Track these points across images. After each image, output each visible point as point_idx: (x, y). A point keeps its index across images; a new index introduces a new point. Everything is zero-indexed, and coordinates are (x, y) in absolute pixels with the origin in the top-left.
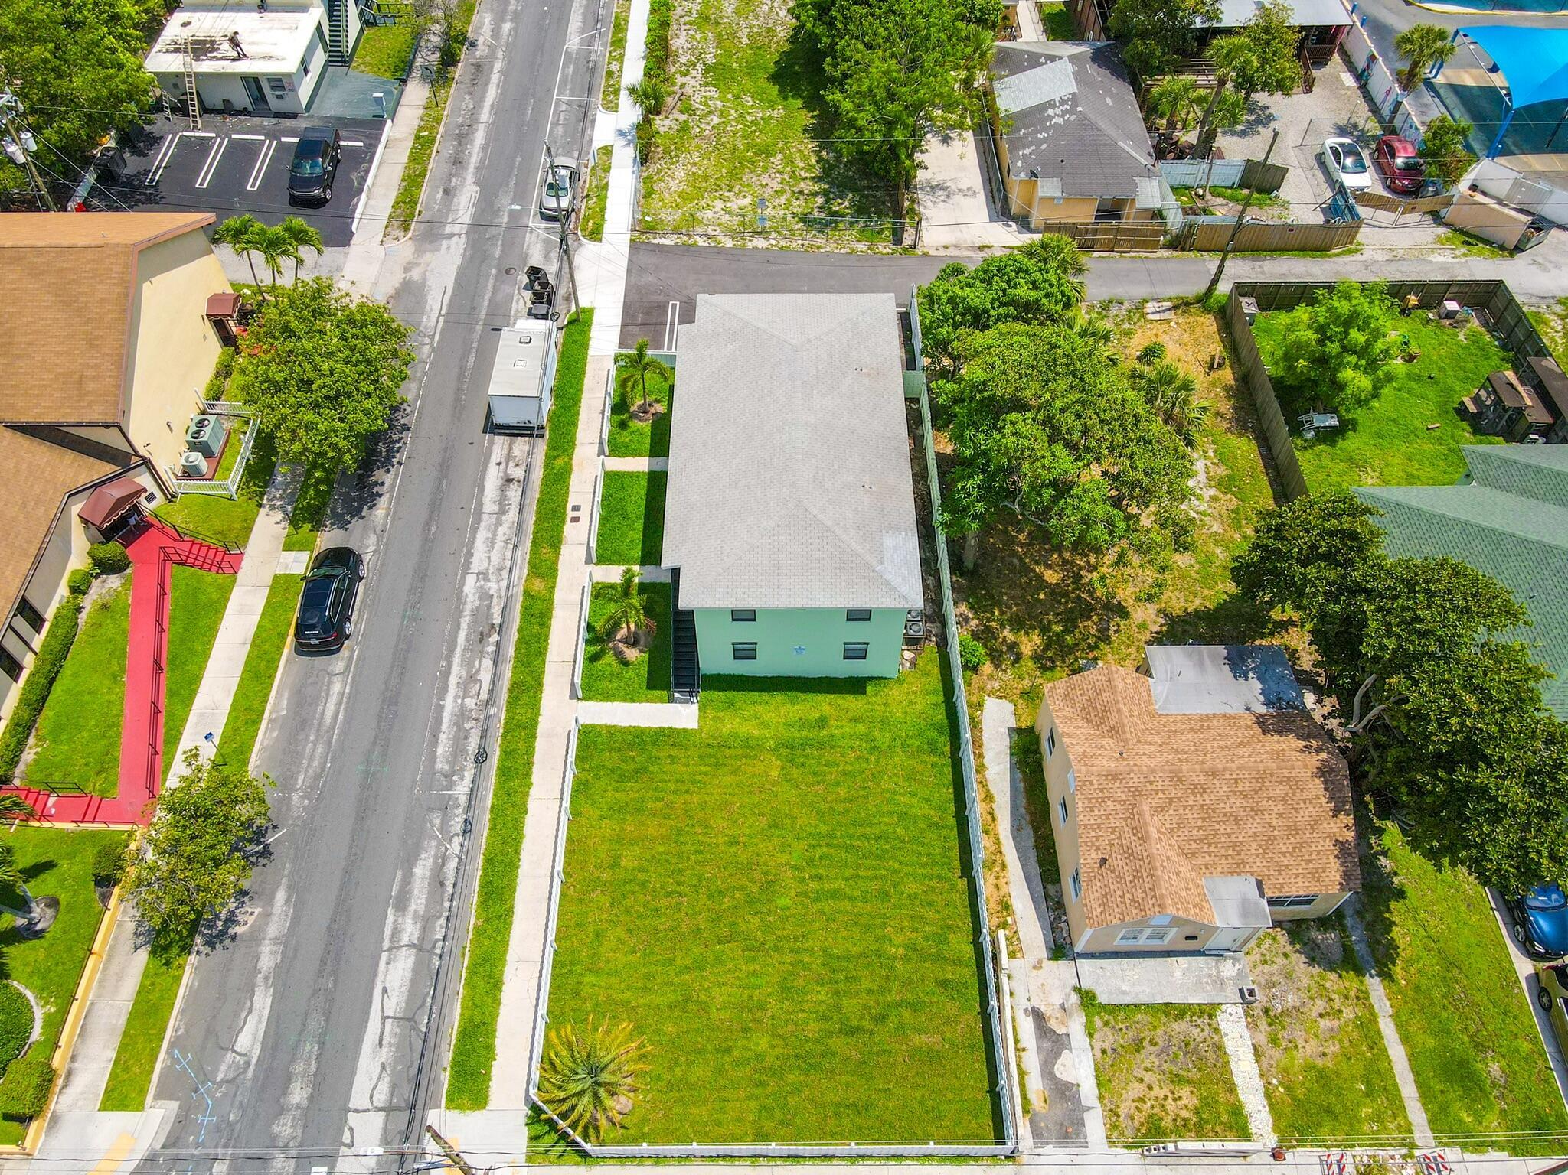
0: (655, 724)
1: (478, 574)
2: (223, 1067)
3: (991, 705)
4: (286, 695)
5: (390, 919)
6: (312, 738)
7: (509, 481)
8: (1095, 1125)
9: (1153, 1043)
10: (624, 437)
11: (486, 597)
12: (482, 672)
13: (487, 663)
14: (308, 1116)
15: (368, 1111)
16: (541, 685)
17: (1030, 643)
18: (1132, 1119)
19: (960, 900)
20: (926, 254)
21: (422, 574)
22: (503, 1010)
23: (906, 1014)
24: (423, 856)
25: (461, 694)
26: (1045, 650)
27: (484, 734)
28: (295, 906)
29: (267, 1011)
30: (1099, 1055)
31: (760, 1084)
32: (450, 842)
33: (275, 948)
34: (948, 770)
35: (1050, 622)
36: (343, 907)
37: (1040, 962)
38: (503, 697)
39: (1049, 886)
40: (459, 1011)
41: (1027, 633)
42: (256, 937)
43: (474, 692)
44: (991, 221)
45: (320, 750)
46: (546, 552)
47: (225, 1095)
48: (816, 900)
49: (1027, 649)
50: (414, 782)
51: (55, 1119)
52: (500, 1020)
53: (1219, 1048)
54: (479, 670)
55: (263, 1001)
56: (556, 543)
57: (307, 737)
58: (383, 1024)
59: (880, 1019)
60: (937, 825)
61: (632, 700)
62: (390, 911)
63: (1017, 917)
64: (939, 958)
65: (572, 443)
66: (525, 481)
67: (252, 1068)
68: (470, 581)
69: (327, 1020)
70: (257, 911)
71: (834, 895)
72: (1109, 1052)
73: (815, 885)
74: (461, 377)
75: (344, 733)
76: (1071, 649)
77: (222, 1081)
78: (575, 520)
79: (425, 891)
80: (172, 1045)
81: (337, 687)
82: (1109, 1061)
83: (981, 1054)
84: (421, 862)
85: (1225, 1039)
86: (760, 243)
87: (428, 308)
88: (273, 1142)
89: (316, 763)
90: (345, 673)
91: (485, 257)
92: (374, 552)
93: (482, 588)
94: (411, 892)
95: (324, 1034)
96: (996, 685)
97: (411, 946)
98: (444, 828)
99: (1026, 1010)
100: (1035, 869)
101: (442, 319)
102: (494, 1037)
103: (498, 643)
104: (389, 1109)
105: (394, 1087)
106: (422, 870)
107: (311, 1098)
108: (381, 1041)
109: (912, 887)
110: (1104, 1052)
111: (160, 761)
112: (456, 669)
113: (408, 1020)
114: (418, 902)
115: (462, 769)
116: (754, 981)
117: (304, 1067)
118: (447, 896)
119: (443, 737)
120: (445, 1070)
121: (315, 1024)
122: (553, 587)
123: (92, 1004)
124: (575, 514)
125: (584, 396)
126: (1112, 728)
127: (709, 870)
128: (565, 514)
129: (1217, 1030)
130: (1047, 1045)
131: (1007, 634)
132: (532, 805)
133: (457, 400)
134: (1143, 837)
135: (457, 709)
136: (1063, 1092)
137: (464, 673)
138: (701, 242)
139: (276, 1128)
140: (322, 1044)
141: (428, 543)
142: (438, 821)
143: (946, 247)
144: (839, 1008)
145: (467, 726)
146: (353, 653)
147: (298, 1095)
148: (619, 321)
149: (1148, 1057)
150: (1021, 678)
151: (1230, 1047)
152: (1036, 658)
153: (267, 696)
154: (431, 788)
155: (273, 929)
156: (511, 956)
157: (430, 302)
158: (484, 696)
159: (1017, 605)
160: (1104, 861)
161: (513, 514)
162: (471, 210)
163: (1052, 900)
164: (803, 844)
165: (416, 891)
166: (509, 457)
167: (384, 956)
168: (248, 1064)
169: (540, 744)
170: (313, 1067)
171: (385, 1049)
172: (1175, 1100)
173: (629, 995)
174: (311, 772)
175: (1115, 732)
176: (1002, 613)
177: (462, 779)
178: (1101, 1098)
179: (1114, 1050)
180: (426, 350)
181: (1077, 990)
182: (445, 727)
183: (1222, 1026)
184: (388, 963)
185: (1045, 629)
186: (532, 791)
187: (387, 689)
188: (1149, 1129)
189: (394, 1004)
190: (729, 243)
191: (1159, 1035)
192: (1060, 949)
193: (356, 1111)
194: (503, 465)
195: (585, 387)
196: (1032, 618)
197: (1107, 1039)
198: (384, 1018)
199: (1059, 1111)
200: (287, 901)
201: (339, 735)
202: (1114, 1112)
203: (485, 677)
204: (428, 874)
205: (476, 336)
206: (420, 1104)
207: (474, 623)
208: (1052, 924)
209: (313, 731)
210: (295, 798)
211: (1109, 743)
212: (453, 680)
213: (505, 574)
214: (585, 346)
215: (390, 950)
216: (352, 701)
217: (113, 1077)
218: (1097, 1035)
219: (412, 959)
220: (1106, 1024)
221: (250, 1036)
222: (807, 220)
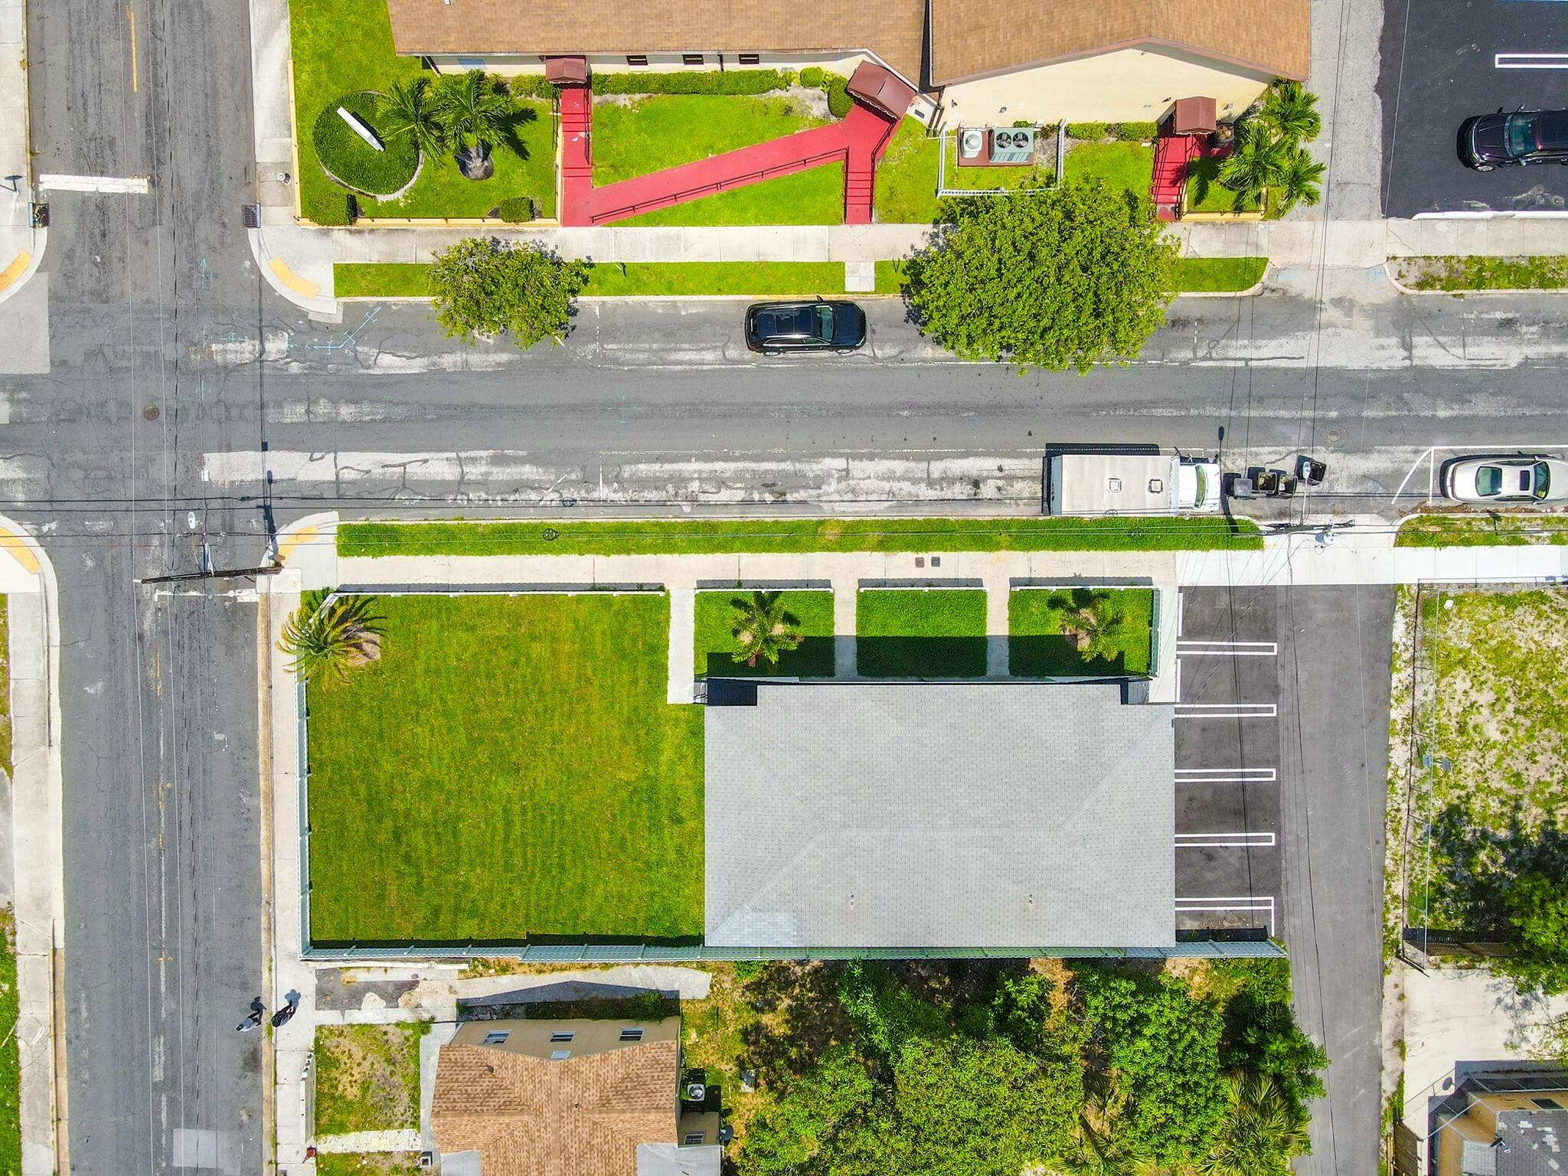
0: (671, 664)
1: (847, 471)
2: (366, 349)
3: (706, 978)
4: (702, 310)
5: (484, 453)
6: (655, 346)
7: (976, 484)
8: (331, 1018)
9: (392, 1073)
10: (1037, 608)
11: (818, 482)
12: (729, 491)
13: (740, 495)
14: (331, 423)
15: (336, 467)
16: (713, 551)
17: (775, 1023)
18: (337, 1047)
19: (507, 931)
20: (1385, 970)
21: (845, 412)
22: (411, 558)
23: (413, 879)
25: (704, 475)
26: (766, 1037)
27: (662, 504)
28: (494, 372)
29: (409, 372)
30: (384, 1029)
31: (357, 762)
32: (554, 491)
33: (459, 365)
34: (630, 932)
35: (801, 1047)
36: (495, 411)
37: (455, 992)
38: (701, 517)
39: (523, 1008)
40: (411, 523)
41: (787, 1021)
42: (471, 345)
43: (706, 487)
44: (1457, 1063)
45: (641, 356)
46: (874, 537)
47: (346, 356)
48: (505, 811)
49: (767, 1019)
50: (610, 449)
51: (326, 233)
52: (403, 557)
53: (389, 1125)
54: (731, 488)
55: (416, 366)
56: (884, 545)
57: (656, 342)
58: (400, 465)
59: (407, 858)
60: (577, 917)
61: (696, 640)
62: (491, 452)
63: (495, 978)
64: (457, 910)
65: (1027, 547)
66: (975, 500)
67: (366, 371)
68: (840, 463)
69: (402, 421)
70: (491, 341)
71: (509, 824)
72: (385, 1037)
73: (517, 808)
74: (1138, 405)
75: (660, 375)
76: (769, 1063)
77: (356, 352)
78: (920, 563)
79: (509, 478)
80: (385, 303)
81: (709, 356)
82: (379, 1036)
83: (383, 936)
84: (535, 470)
85: (395, 1131)
86: (1400, 754)
87: (1263, 342)
88: (310, 401)
89: (628, 356)
90: (726, 360)
91: (1358, 399)
92: (875, 358)
93: (830, 476)
94: (508, 465)
95: (391, 420)
96: (727, 985)
97: (463, 475)
98: (568, 483)
99: (416, 976)
100: (538, 999)
101: (1242, 364)
102: (389, 554)
103: (763, 502)
104: (338, 482)
105: (353, 483)
106: (528, 472)
107: (344, 422)
108: (387, 466)
109: (518, 893)
110: (385, 1033)
111: (630, 217)
112: (731, 466)
113: (404, 484)
114: (500, 474)
115: (624, 490)
116: (434, 759)
117: (367, 411)
118: (506, 496)
119: (657, 467)
120: (367, 520)
121: (398, 412)
122: (828, 550)
123: (413, 231)
124: (928, 561)
125: (1107, 553)
126: (609, 1101)
127: (530, 720)
128: (927, 550)
129: (402, 1126)
130: (390, 989)
131: (785, 1003)
132: (588, 558)
133: (1098, 407)
134: (500, 1110)
135: (687, 475)
136: (355, 997)
137: (727, 475)
138: (1399, 678)
139: (322, 401)
140: (383, 421)
141: (888, 411)
142: (573, 476)
143: (1401, 997)
144: (415, 826)
145: (670, 487)
146: (749, 362)
147: (346, 412)
148: (1235, 582)
149: (382, 1068)
150: (735, 1010)
151: (391, 1134)
152: (758, 1027)
153: (700, 293)
154: (605, 465)
155: (476, 359)
156: (453, 557)
157: (1274, 343)
158: (702, 498)
159: (822, 1016)
160: (491, 1070)
161: (925, 493)
162: (1464, 364)
163: (512, 1009)
164: (553, 799)
165: (509, 470)
166: (1011, 479)
167: (453, 455)
168: (369, 367)
169: (649, 558)
170: (367, 418)
171: (380, 470)
172: (350, 1082)
173: (423, 658)
174: (619, 354)
175: (605, 1104)
176: (812, 1000)
177: (615, 491)
178: (352, 1026)
179: (387, 1041)
180: (1186, 354)
181: (432, 1020)
182: (667, 466)
183: (405, 1131)
184: (447, 459)
185: (792, 1040)
186: (602, 557)
187: (706, 404)
188: (329, 1058)
189: (416, 471)
190: (1397, 714)
191: (397, 1079)
192: (467, 1011)
193: (335, 458)
194: (998, 474)
195: (1120, 553)
196: (805, 1029)
197: (395, 1037)
198: (404, 465)
199: (341, 992)
200: (499, 364)
201: (657, 371)
202: (341, 1034)
203: (725, 495)
204: (525, 477)
205: (1210, 411)
206: (342, 503)
207: (785, 475)
208: (490, 1006)
209: (662, 346)
210: (593, 346)
211: (592, 1095)
212: (718, 466)
213: (850, 496)
214: (1192, 545)
215: (459, 458)
216: (696, 374)
217: (358, 267)
218: (398, 1030)
219: (451, 478)
220: (407, 1039)
221: (389, 363)
222: (1453, 815)
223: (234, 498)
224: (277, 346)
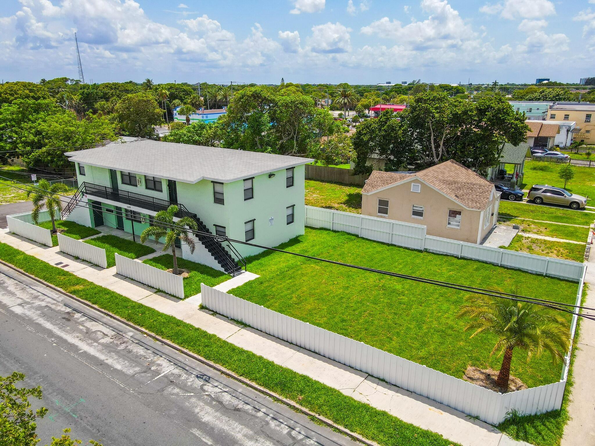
13: (90, 324)
24: (197, 410)
25: (90, 342)
32: (205, 391)
43: (100, 336)
54: (88, 329)
79: (232, 422)
84: (202, 414)
98: (187, 389)
106: (209, 416)
112: (68, 337)
114: (238, 430)
115: (152, 362)
118: (251, 411)
135: (100, 348)
142: (176, 391)
145: (121, 348)
158: (111, 334)
177: (159, 365)
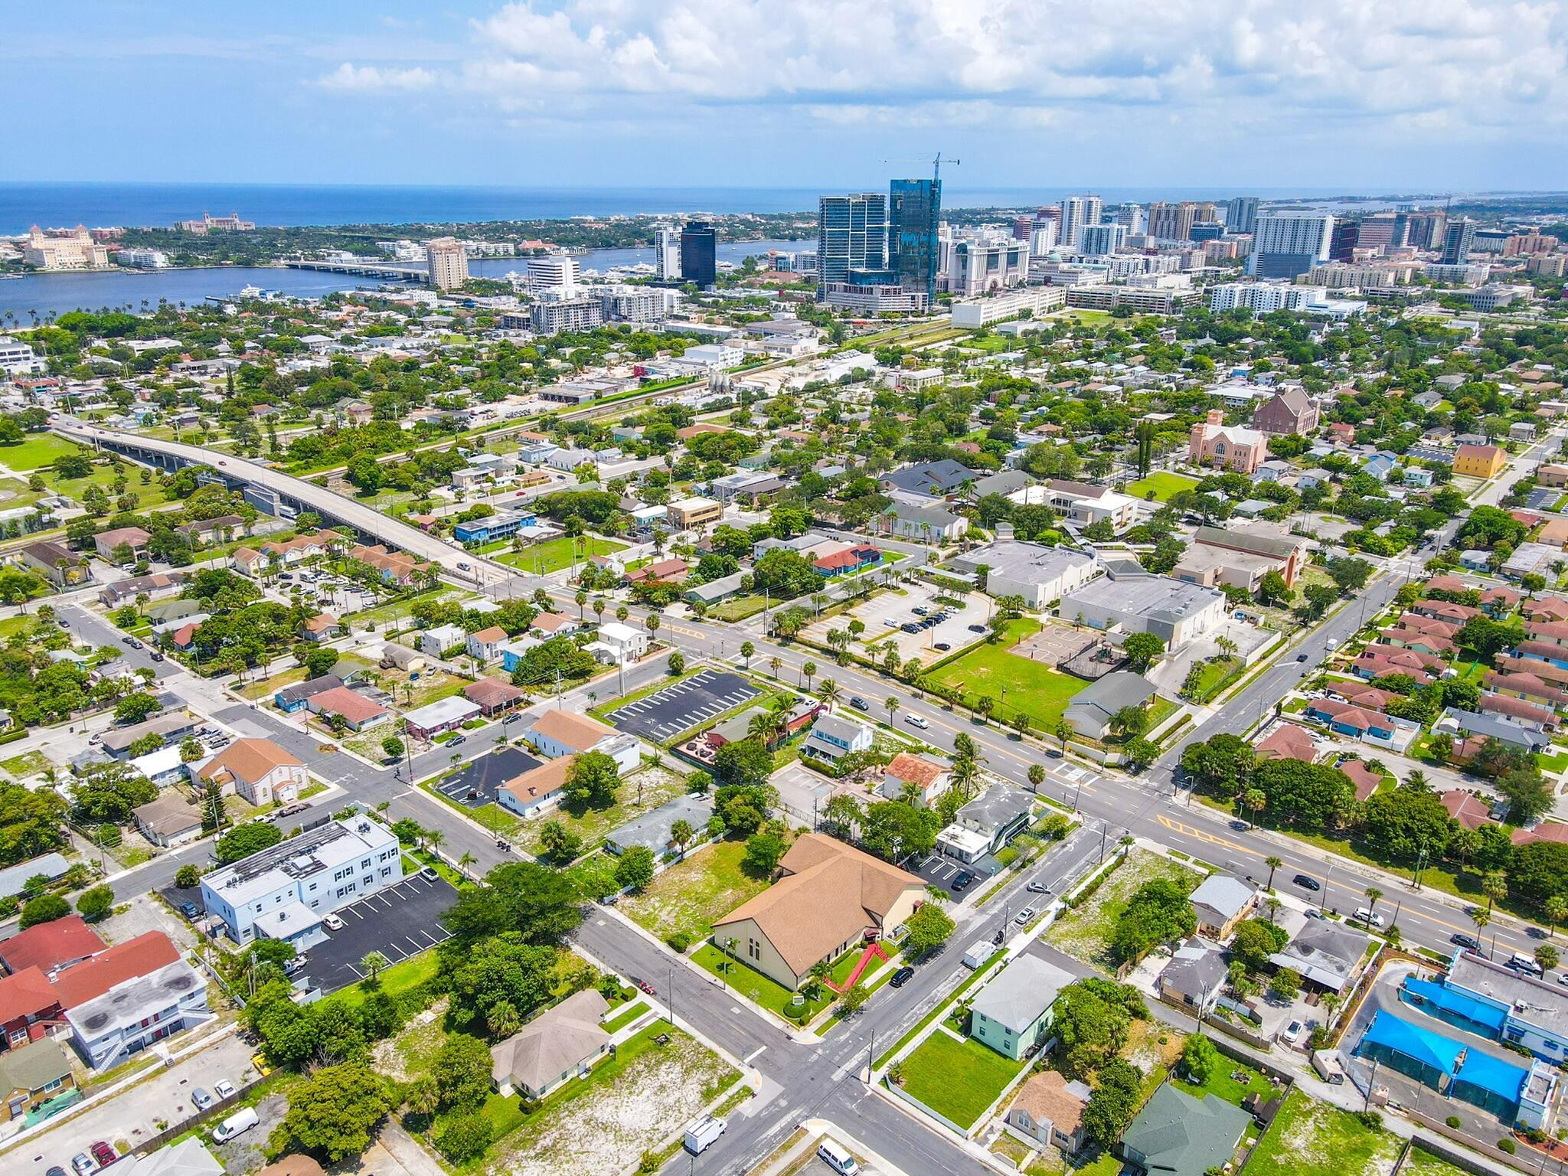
0: (954, 1037)
1: (938, 990)
2: (836, 1040)
4: (882, 990)
5: (878, 1037)
7: (959, 976)
12: (924, 1008)
14: (845, 1055)
16: (935, 1017)
21: (925, 983)
25: (917, 1010)
27: (916, 1019)
28: (861, 1025)
32: (897, 1032)
36: (870, 1030)
37: (1001, 1121)
38: (926, 1015)
42: (851, 1025)
43: (920, 1011)
44: (1152, 985)
47: (834, 1043)
50: (897, 1019)
51: (806, 1029)
55: (847, 1035)
56: (960, 993)
57: (882, 999)
58: (866, 1051)
61: (952, 1030)
63: (1004, 1112)
68: (935, 990)
69: (857, 1044)
70: (853, 1022)
74: (963, 947)
80: (829, 1031)
81: (893, 995)
86: (1073, 957)
87: (968, 929)
88: (837, 1054)
89: (880, 1006)
90: (896, 993)
91: (993, 923)
92: (918, 973)
93: (936, 994)
94: (884, 1035)
99: (990, 1124)
101: (969, 932)
102: (883, 1065)
103: (932, 1005)
104: (859, 1062)
105: (862, 1060)
106: (889, 1033)
108: (864, 1053)
110: (1000, 1140)
113: (871, 1053)
115: (908, 1022)
117: (849, 1048)
119: (908, 1015)
120: (873, 1063)
122: (951, 1002)
123: (820, 1016)
124: (969, 991)
127: (945, 1066)
128: (967, 989)
129: (1028, 1151)
130: (989, 1131)
133: (958, 952)
137: (921, 1006)
140: (854, 1047)
141: (932, 978)
142: (897, 1027)
143: (1131, 982)
145: (914, 1016)
146: (900, 990)
147: (846, 1051)
151: (1028, 1155)
153: (879, 987)
154: (899, 1022)
155: (854, 1026)
162: (999, 909)
164: (968, 1074)
168: (840, 1041)
169: (928, 1026)
177: (906, 1024)
178: (993, 1144)
179: (1003, 1141)
180: (959, 937)
181: (1004, 1128)
184: (873, 1043)
186: (920, 1033)
187: (902, 1001)
190: (1063, 952)
192: (1008, 1121)
193: (853, 1059)
194: (960, 972)
197: (1005, 1138)
201: (888, 1003)
205: (973, 940)
206: (864, 1065)
207: (929, 998)
210: (873, 1009)
212: (917, 1006)
216: (894, 999)
217: (818, 1029)
219: (877, 1044)
221: (842, 1038)
222: (1092, 958)
223: (845, 1080)
224: (820, 1051)
